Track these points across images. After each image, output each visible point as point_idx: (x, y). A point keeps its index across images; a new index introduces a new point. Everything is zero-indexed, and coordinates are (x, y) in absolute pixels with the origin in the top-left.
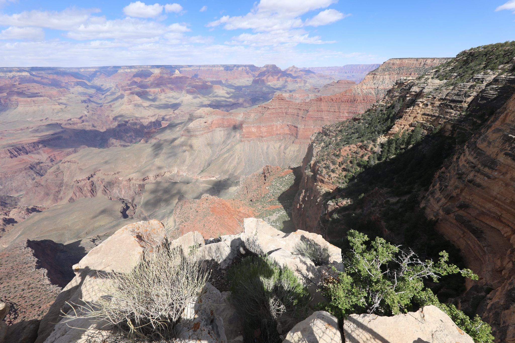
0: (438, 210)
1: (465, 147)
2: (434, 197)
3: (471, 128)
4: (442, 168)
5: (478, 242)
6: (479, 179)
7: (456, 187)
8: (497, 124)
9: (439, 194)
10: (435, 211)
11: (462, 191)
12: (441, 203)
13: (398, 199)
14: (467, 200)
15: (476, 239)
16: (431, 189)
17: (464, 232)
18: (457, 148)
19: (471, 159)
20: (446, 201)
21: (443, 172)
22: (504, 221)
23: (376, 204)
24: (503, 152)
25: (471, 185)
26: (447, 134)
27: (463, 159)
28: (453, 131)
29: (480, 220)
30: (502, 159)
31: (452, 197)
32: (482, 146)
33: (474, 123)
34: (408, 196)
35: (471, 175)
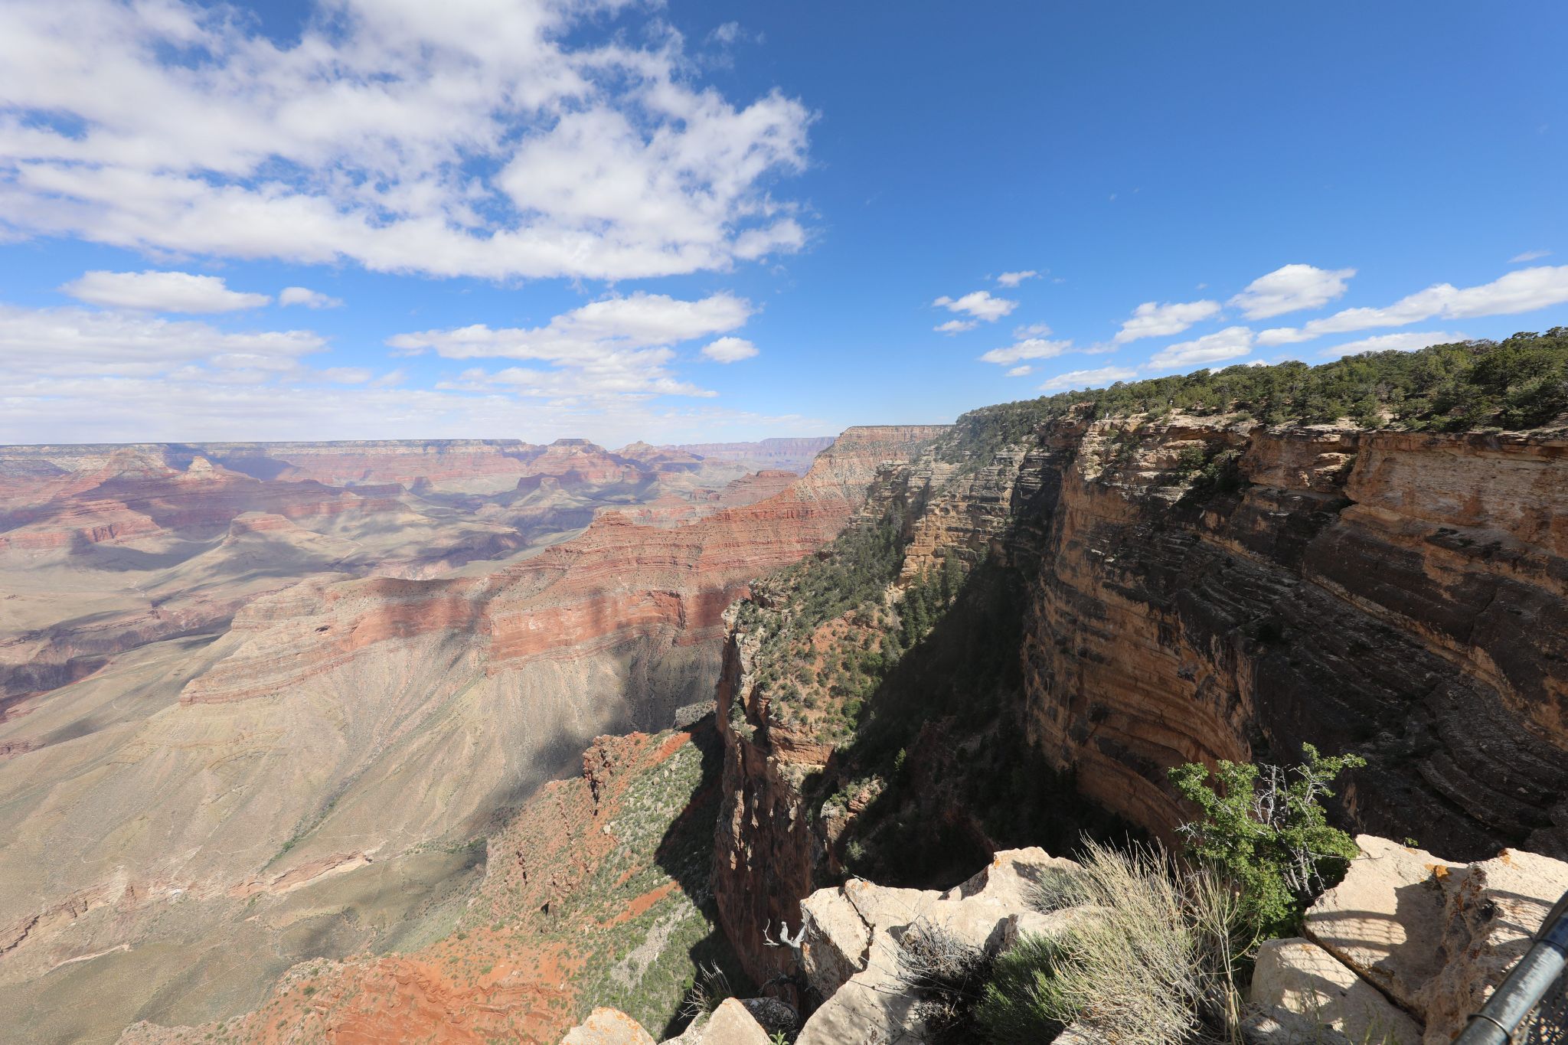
0: (1064, 741)
1: (1042, 584)
2: (1043, 710)
3: (1033, 545)
4: (1026, 635)
5: (1162, 793)
6: (1096, 646)
7: (1069, 674)
8: (1067, 533)
9: (1048, 698)
10: (1060, 743)
11: (1080, 678)
12: (1060, 719)
13: (979, 737)
14: (1099, 699)
15: (1156, 789)
16: (1029, 692)
17: (1131, 779)
18: (1029, 589)
19: (1061, 605)
20: (1067, 713)
21: (1032, 646)
22: (1172, 725)
23: (940, 769)
24: (1101, 584)
25: (1087, 661)
26: (1003, 562)
27: (1050, 609)
28: (1009, 555)
29: (1139, 739)
30: (1105, 596)
31: (1073, 699)
32: (1065, 576)
33: (1034, 536)
34: (997, 723)
35: (1078, 639)
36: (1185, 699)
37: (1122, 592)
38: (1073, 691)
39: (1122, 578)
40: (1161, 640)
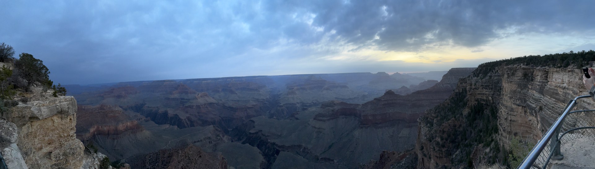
0: (509, 143)
2: (503, 137)
4: (498, 119)
6: (513, 118)
7: (508, 126)
8: (504, 93)
9: (504, 133)
11: (510, 126)
12: (507, 138)
13: (489, 148)
14: (515, 130)
16: (500, 133)
18: (498, 107)
19: (505, 110)
20: (509, 136)
21: (500, 121)
23: (480, 159)
24: (512, 103)
25: (512, 122)
26: (491, 102)
27: (503, 111)
28: (493, 99)
30: (514, 106)
31: (509, 132)
32: (505, 103)
33: (497, 94)
34: (493, 143)
35: (509, 118)
36: (530, 125)
37: (517, 105)
39: (516, 101)
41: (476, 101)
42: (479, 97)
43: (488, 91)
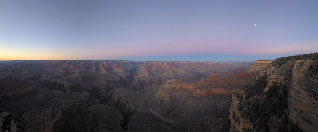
1: (290, 88)
2: (292, 112)
6: (300, 99)
7: (295, 105)
8: (293, 79)
9: (292, 110)
10: (295, 118)
11: (297, 105)
12: (295, 114)
13: (281, 119)
14: (301, 109)
15: (311, 125)
16: (289, 108)
17: (307, 124)
18: (288, 89)
19: (293, 92)
20: (296, 112)
21: (289, 100)
22: (312, 113)
23: (274, 126)
24: (299, 88)
25: (298, 102)
26: (284, 85)
28: (285, 83)
29: (307, 116)
30: (300, 90)
31: (296, 109)
32: (294, 87)
33: (288, 80)
34: (284, 116)
35: (297, 98)
37: (303, 89)
38: (296, 108)
39: (302, 87)
40: (309, 98)
41: (273, 83)
42: (275, 80)
43: (281, 77)
